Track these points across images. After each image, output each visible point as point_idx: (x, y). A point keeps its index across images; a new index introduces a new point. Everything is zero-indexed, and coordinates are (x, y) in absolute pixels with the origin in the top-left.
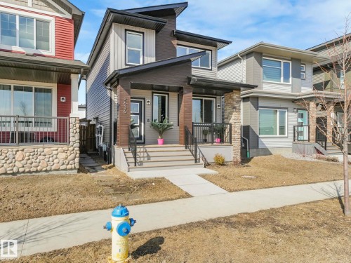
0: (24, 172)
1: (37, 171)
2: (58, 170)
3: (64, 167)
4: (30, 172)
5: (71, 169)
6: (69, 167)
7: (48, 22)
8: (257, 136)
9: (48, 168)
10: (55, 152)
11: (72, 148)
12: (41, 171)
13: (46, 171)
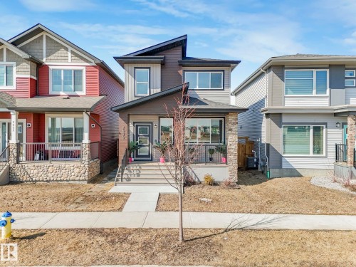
0: (53, 180)
1: (61, 180)
2: (74, 180)
3: (77, 178)
4: (57, 180)
5: (83, 180)
6: (81, 178)
7: (81, 71)
8: (280, 155)
9: (68, 179)
10: (72, 168)
11: (83, 165)
12: (63, 180)
13: (67, 180)
